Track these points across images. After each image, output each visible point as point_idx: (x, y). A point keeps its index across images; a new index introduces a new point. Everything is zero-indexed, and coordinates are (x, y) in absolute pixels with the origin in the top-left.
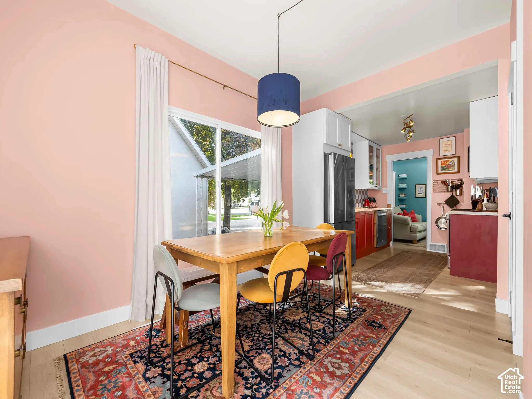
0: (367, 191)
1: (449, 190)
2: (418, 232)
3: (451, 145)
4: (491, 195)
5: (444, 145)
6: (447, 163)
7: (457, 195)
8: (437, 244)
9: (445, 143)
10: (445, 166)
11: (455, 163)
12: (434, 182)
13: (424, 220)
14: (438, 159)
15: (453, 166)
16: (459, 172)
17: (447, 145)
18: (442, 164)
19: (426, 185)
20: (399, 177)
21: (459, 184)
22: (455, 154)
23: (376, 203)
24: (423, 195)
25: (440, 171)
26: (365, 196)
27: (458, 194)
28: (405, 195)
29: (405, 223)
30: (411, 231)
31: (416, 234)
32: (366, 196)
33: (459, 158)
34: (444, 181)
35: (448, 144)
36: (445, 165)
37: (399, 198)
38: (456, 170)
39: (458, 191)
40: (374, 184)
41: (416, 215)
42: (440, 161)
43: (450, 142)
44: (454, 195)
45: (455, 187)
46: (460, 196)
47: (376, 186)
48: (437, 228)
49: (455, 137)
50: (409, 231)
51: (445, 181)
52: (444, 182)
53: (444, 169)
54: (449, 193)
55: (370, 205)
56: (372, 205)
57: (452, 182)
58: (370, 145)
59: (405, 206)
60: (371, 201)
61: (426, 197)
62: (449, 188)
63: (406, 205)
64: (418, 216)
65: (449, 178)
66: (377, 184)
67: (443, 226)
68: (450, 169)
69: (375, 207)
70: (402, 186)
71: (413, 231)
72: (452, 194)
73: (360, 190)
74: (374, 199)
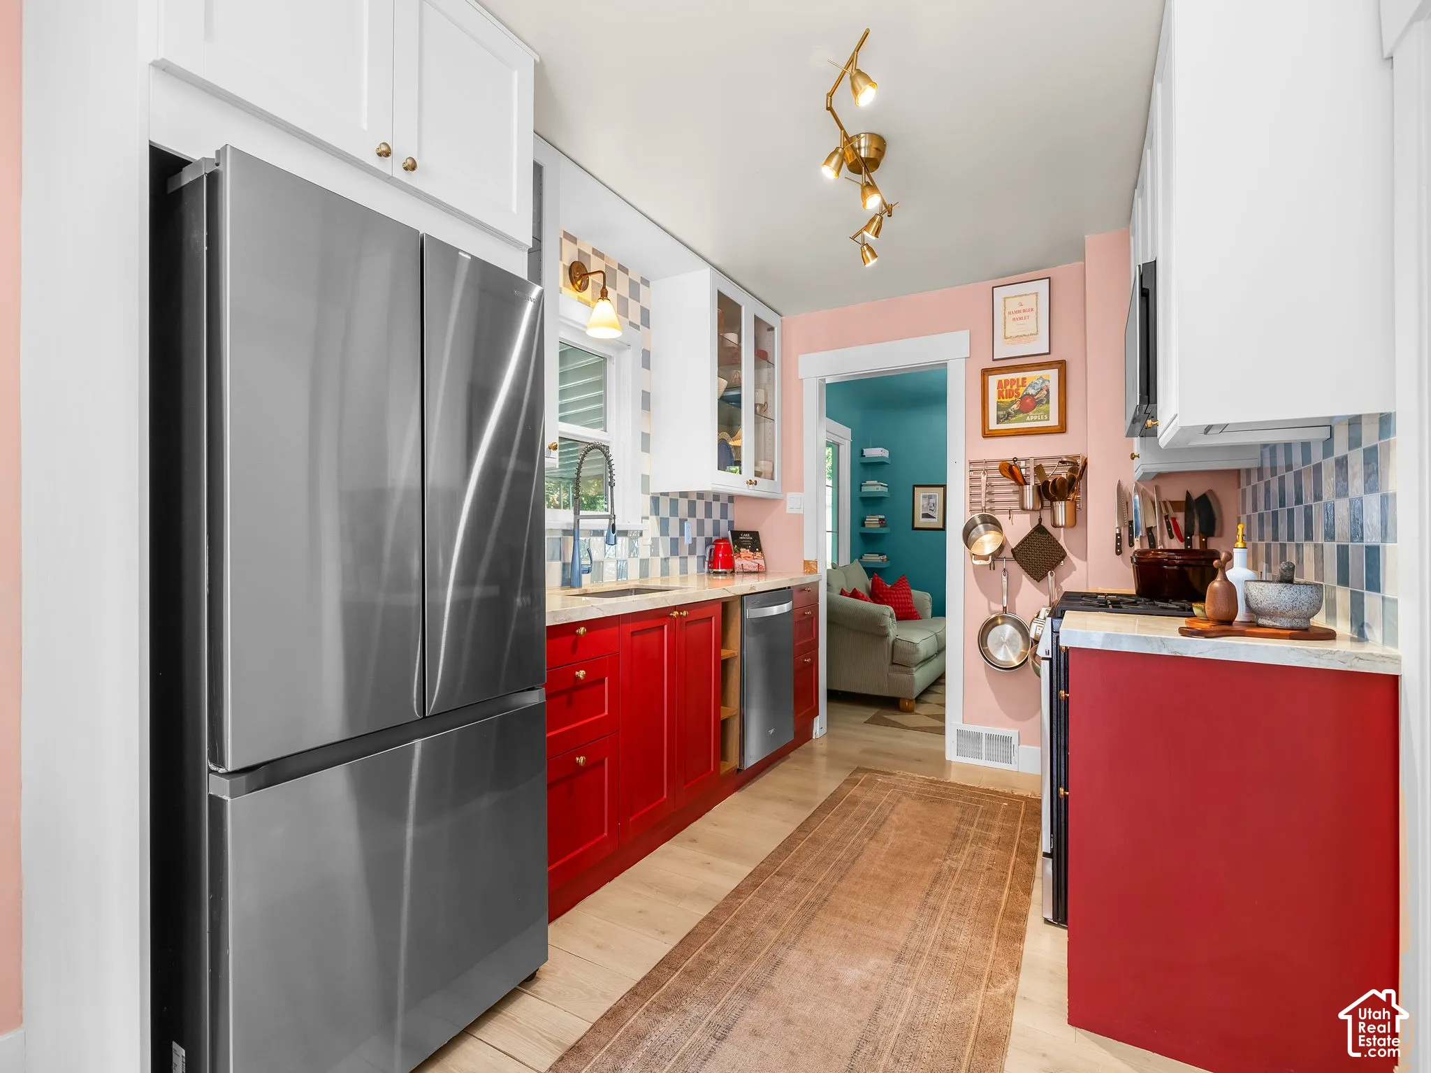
0: (730, 505)
1: (1029, 503)
2: (920, 665)
3: (1032, 314)
4: (1193, 525)
5: (1010, 313)
6: (1021, 391)
7: (1055, 526)
8: (984, 730)
9: (1013, 305)
10: (1013, 403)
11: (1048, 391)
12: (972, 467)
13: (939, 610)
14: (986, 372)
15: (1042, 400)
16: (1062, 428)
17: (1019, 312)
18: (1000, 395)
19: (944, 486)
20: (863, 456)
21: (1064, 476)
22: (1049, 353)
23: (763, 555)
24: (935, 522)
25: (993, 425)
26: (716, 523)
27: (1061, 520)
28: (880, 519)
29: (875, 631)
30: (894, 661)
31: (910, 673)
32: (724, 525)
33: (1061, 366)
34: (1011, 466)
35: (1024, 311)
36: (1014, 398)
37: (863, 530)
38: (1054, 421)
39: (1061, 508)
40: (743, 472)
41: (913, 592)
42: (993, 381)
43: (1029, 302)
44: (1047, 524)
45: (1050, 492)
46: (1070, 531)
47: (754, 479)
48: (983, 664)
49: (1049, 278)
50: (889, 661)
51: (1012, 463)
52: (1010, 470)
53: (1009, 414)
54: (1027, 516)
55: (737, 562)
56: (744, 562)
57: (1039, 470)
58: (720, 294)
59: (883, 560)
60: (741, 545)
61: (944, 529)
62: (1029, 491)
63: (885, 557)
64: (921, 598)
65: (1025, 450)
66: (758, 474)
67: (1006, 654)
68: (1031, 413)
69: (756, 569)
70: (874, 487)
71: (901, 659)
72: (1040, 520)
73: (694, 498)
74: (755, 535)
